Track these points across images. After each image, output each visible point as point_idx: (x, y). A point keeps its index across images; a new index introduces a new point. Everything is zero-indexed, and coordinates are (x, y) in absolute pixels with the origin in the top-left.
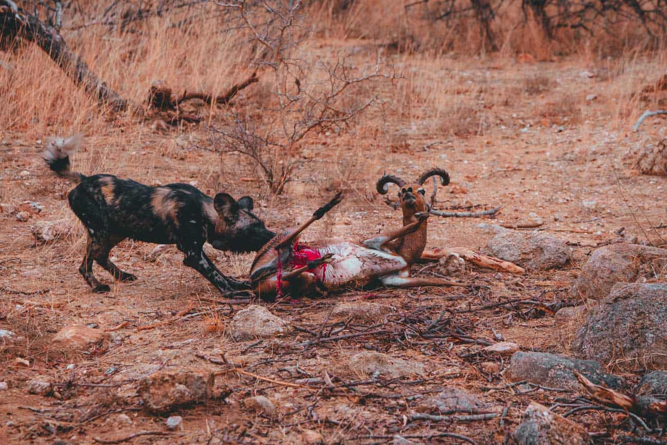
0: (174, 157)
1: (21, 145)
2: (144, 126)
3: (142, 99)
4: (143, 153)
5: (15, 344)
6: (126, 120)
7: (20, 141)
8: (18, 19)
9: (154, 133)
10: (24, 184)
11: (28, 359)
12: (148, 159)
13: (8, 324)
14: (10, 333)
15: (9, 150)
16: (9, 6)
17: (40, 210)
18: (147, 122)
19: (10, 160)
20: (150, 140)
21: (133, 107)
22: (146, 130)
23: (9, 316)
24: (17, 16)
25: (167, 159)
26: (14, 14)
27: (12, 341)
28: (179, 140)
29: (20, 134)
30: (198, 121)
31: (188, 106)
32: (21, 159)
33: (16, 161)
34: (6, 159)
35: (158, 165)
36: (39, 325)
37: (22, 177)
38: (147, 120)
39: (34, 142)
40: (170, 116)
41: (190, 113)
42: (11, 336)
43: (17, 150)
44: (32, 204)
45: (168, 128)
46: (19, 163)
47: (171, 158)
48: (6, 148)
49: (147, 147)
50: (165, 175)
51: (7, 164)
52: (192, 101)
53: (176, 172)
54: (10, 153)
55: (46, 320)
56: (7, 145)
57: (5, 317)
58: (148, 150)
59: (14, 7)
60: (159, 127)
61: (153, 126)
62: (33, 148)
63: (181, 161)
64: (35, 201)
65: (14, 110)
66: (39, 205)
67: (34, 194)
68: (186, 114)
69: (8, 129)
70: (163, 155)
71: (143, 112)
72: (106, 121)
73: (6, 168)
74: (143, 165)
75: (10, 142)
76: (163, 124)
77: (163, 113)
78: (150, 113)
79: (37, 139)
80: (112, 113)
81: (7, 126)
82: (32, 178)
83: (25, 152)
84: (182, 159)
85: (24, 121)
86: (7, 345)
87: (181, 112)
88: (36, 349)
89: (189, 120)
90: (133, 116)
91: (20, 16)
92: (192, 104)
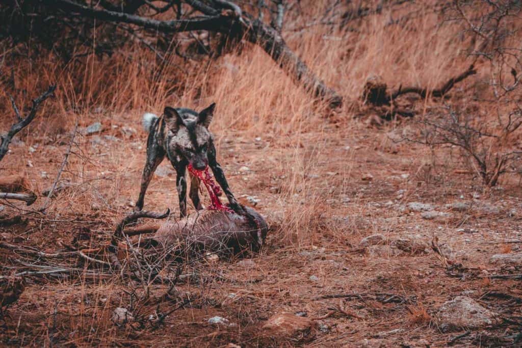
1: (241, 142)
2: (359, 120)
3: (358, 95)
4: (357, 147)
5: (228, 330)
6: (341, 116)
7: (241, 139)
8: (241, 22)
9: (368, 127)
10: (243, 180)
11: (240, 345)
12: (362, 153)
13: (223, 311)
14: (224, 319)
15: (230, 148)
16: (233, 9)
17: (256, 204)
18: (362, 117)
19: (231, 156)
20: (365, 134)
21: (349, 103)
22: (360, 125)
23: (223, 303)
24: (241, 19)
25: (379, 153)
26: (239, 17)
27: (225, 327)
28: (392, 135)
29: (241, 132)
30: (411, 115)
31: (404, 100)
32: (241, 156)
33: (236, 158)
34: (228, 156)
35: (371, 159)
36: (251, 312)
37: (241, 172)
38: (361, 115)
39: (253, 139)
40: (384, 111)
41: (405, 107)
42: (225, 322)
43: (238, 147)
44: (249, 198)
45: (382, 122)
46: (239, 160)
47: (385, 152)
48: (227, 146)
49: (360, 142)
50: (377, 169)
51: (228, 160)
52: (408, 95)
53: (388, 165)
54: (231, 150)
55: (258, 308)
56: (229, 142)
57: (220, 304)
58: (362, 145)
59: (238, 10)
60: (373, 122)
61: (368, 121)
62: (253, 145)
63: (394, 155)
64: (251, 195)
65: (237, 109)
66: (255, 199)
67: (251, 188)
68: (400, 108)
69: (231, 127)
70: (376, 149)
71: (358, 107)
72: (322, 117)
73: (227, 164)
74: (356, 159)
75: (232, 140)
76: (377, 118)
77: (378, 108)
78: (365, 108)
79: (257, 136)
80: (328, 110)
81: (230, 125)
82: (250, 173)
83: (245, 149)
84: (395, 153)
85: (246, 120)
86: (221, 330)
87: (396, 106)
88: (248, 335)
89: (405, 114)
90: (349, 112)
91: (244, 19)
92: (407, 99)
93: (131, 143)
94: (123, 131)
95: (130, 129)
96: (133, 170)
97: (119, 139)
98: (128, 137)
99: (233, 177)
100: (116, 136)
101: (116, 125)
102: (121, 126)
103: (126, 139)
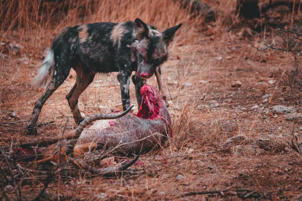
0: (257, 59)
2: (232, 33)
3: (232, 9)
4: (229, 57)
6: (216, 29)
9: (241, 39)
12: (233, 62)
18: (234, 30)
20: (236, 45)
21: (223, 17)
22: (233, 37)
25: (249, 62)
28: (262, 46)
31: (275, 13)
35: (241, 68)
38: (235, 28)
40: (255, 23)
41: (276, 19)
45: (254, 34)
47: (254, 61)
49: (232, 53)
50: (245, 76)
52: (279, 8)
53: (257, 73)
58: (233, 55)
60: (245, 34)
61: (240, 34)
63: (263, 63)
68: (271, 21)
70: (246, 59)
71: (232, 21)
72: (199, 32)
74: (228, 68)
76: (249, 30)
77: (249, 21)
78: (237, 21)
80: (203, 24)
84: (264, 61)
87: (267, 18)
89: (274, 26)
90: (222, 25)
92: (278, 12)
93: (18, 59)
94: (10, 48)
95: (17, 45)
96: (18, 84)
97: (6, 55)
98: (14, 53)
99: (113, 88)
100: (4, 52)
101: (3, 42)
102: (8, 43)
103: (13, 56)
